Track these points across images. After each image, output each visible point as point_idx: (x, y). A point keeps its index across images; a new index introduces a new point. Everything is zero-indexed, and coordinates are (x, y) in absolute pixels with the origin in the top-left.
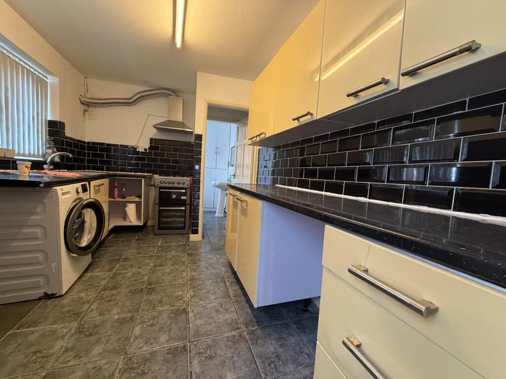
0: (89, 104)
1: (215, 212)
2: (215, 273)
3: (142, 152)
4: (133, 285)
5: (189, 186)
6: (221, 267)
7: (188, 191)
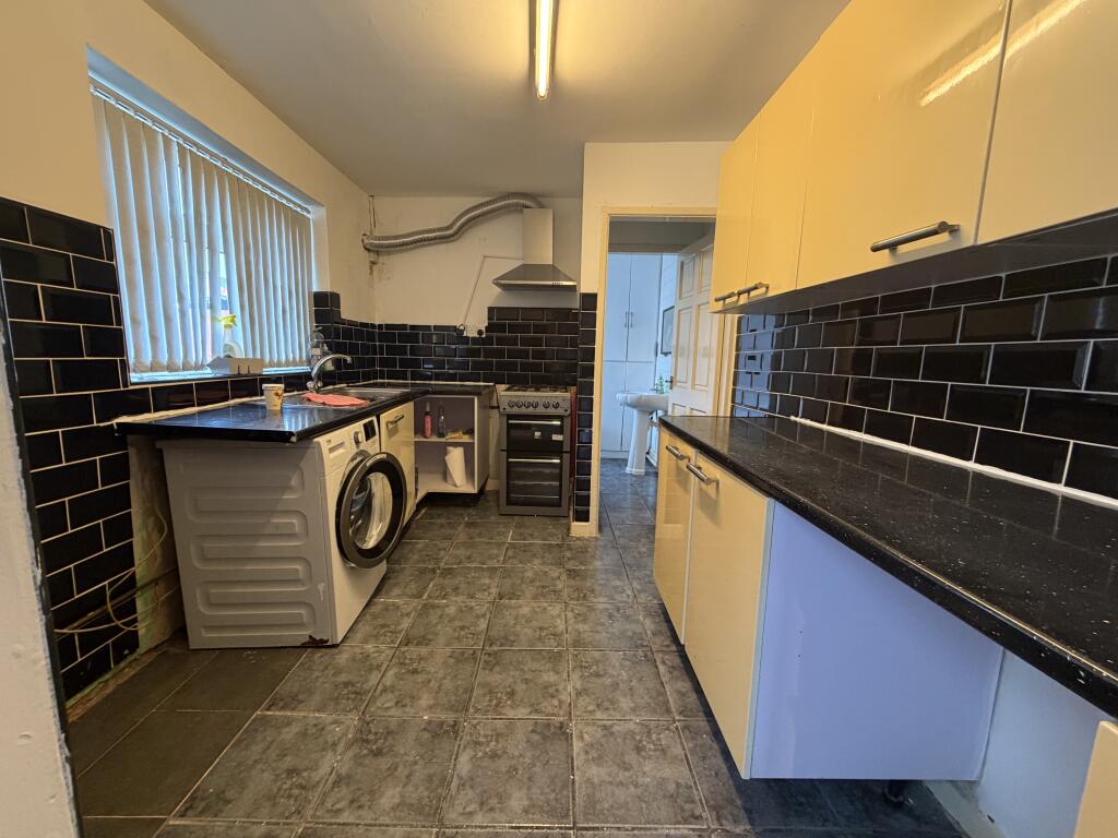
0: (379, 250)
1: (626, 461)
2: (630, 634)
3: (473, 338)
4: (458, 638)
5: (569, 412)
6: (645, 617)
7: (567, 422)
